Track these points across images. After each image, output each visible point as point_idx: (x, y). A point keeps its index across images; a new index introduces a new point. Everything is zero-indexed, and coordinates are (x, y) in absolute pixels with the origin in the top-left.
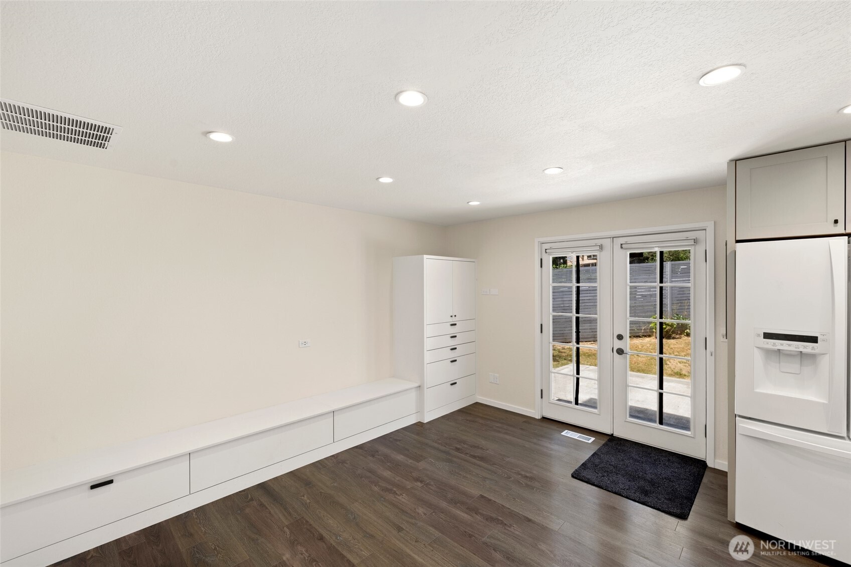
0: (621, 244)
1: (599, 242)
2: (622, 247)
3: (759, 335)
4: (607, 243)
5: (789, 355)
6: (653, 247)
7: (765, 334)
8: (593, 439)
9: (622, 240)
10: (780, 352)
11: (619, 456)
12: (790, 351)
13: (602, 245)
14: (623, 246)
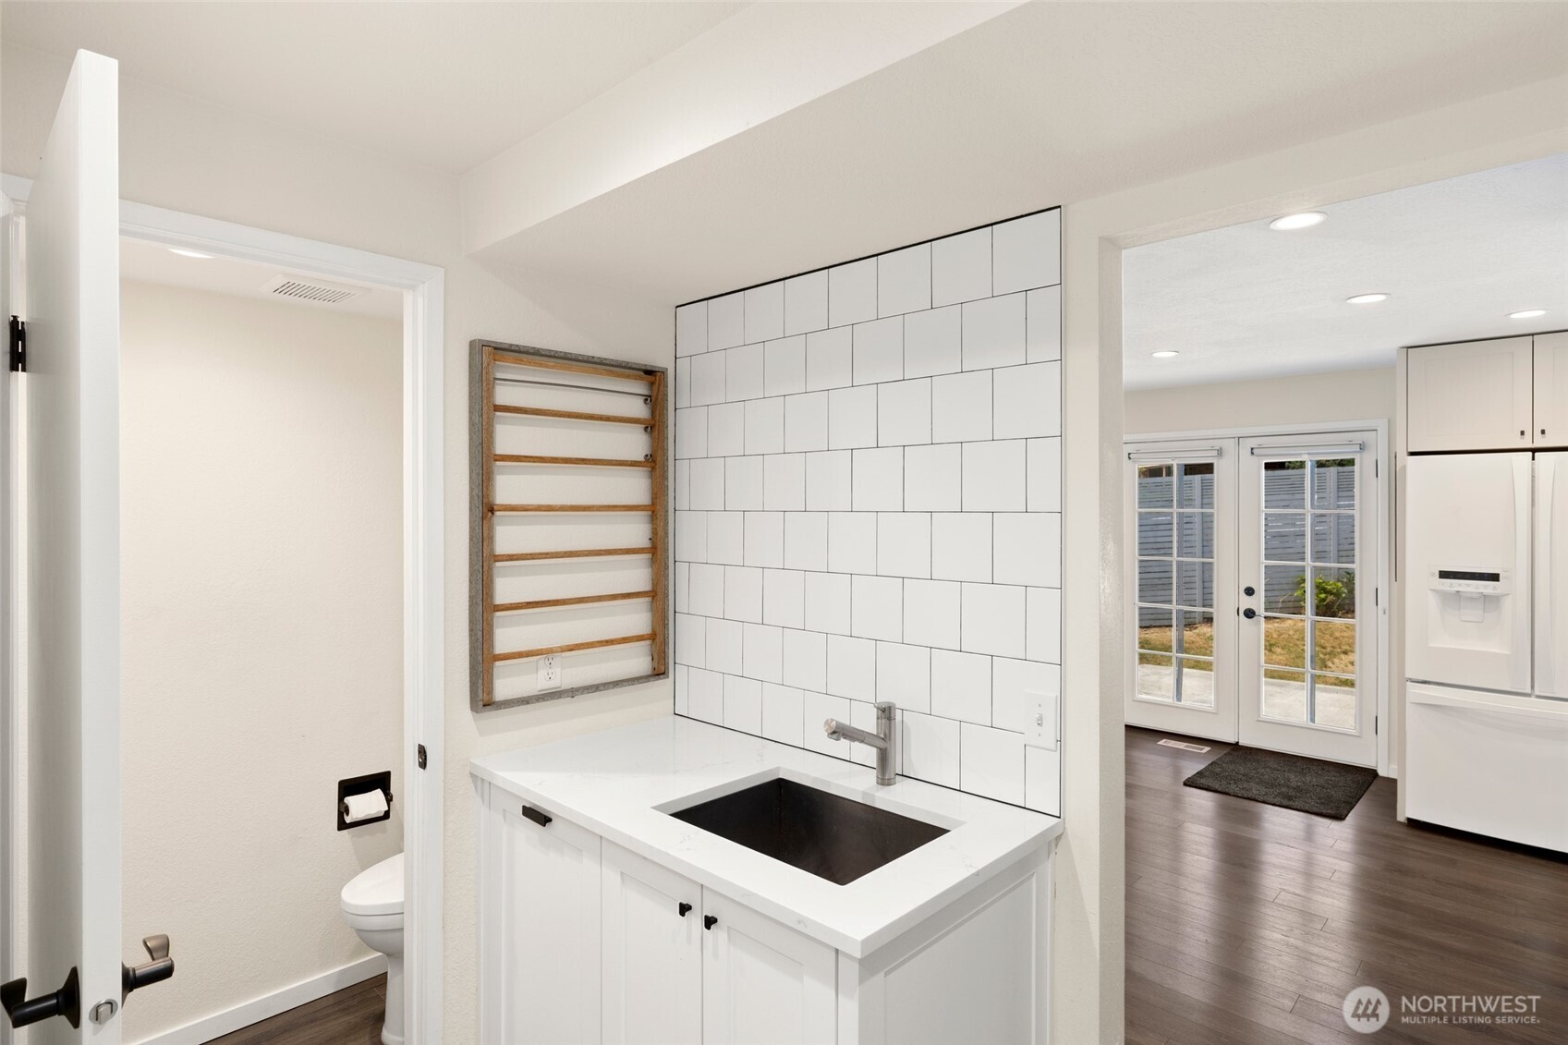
0: (1252, 449)
1: (1217, 444)
2: (1252, 453)
3: (1433, 574)
4: (1229, 446)
5: (1472, 599)
6: (1300, 454)
7: (1440, 572)
8: (1209, 748)
9: (1253, 443)
10: (1460, 596)
11: (1249, 765)
12: (1471, 593)
13: (1221, 448)
14: (1255, 451)
